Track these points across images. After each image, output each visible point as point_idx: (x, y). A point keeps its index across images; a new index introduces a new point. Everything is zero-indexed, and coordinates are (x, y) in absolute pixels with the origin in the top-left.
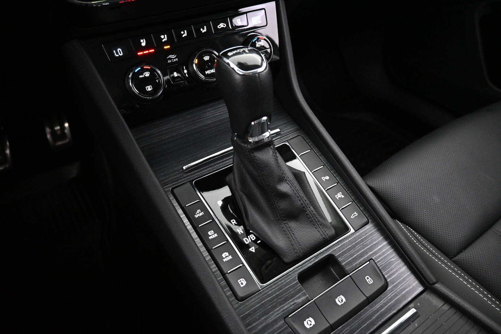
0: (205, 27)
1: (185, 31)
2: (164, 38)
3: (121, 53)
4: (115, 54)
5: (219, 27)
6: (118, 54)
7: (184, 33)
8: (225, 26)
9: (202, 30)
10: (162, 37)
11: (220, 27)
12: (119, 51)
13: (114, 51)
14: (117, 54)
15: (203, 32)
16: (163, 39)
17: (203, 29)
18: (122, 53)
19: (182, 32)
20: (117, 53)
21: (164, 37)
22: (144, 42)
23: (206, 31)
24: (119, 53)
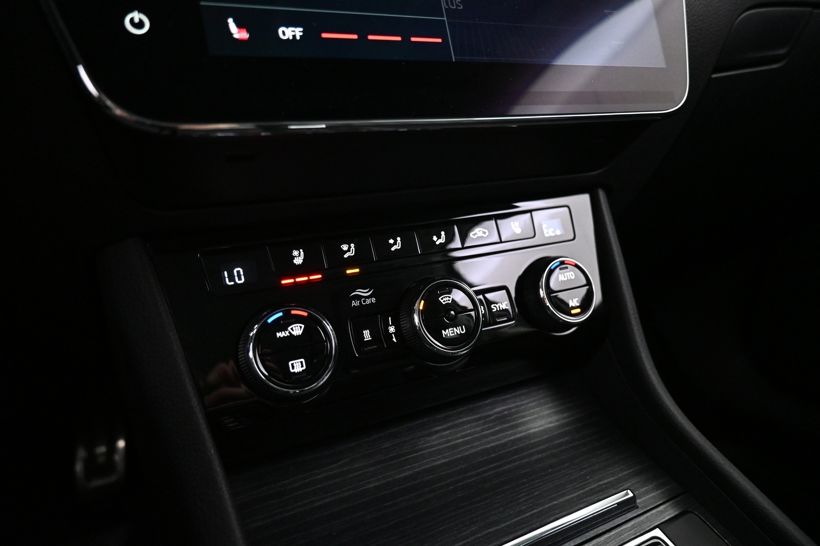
0: (443, 233)
1: (399, 239)
2: (349, 250)
3: (240, 279)
4: (227, 280)
5: (474, 235)
6: (234, 281)
7: (395, 243)
8: (487, 234)
9: (435, 238)
10: (345, 247)
11: (476, 236)
12: (238, 272)
13: (226, 273)
14: (230, 281)
15: (438, 243)
16: (346, 252)
17: (439, 237)
18: (243, 277)
19: (391, 241)
20: (232, 278)
21: (350, 247)
22: (300, 256)
23: (444, 241)
24: (236, 278)
